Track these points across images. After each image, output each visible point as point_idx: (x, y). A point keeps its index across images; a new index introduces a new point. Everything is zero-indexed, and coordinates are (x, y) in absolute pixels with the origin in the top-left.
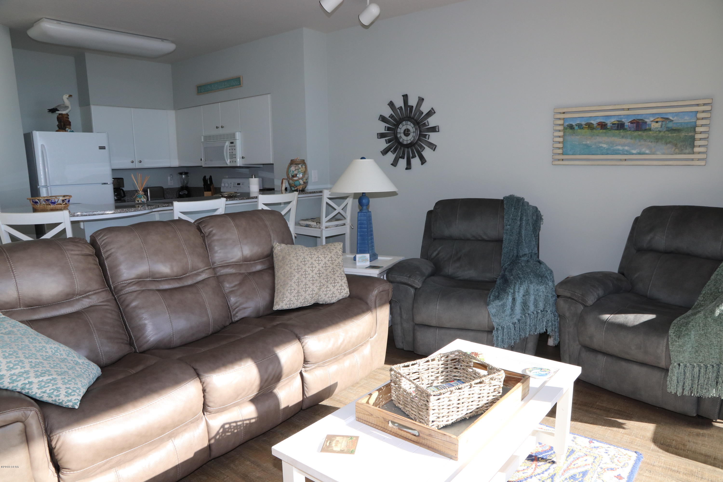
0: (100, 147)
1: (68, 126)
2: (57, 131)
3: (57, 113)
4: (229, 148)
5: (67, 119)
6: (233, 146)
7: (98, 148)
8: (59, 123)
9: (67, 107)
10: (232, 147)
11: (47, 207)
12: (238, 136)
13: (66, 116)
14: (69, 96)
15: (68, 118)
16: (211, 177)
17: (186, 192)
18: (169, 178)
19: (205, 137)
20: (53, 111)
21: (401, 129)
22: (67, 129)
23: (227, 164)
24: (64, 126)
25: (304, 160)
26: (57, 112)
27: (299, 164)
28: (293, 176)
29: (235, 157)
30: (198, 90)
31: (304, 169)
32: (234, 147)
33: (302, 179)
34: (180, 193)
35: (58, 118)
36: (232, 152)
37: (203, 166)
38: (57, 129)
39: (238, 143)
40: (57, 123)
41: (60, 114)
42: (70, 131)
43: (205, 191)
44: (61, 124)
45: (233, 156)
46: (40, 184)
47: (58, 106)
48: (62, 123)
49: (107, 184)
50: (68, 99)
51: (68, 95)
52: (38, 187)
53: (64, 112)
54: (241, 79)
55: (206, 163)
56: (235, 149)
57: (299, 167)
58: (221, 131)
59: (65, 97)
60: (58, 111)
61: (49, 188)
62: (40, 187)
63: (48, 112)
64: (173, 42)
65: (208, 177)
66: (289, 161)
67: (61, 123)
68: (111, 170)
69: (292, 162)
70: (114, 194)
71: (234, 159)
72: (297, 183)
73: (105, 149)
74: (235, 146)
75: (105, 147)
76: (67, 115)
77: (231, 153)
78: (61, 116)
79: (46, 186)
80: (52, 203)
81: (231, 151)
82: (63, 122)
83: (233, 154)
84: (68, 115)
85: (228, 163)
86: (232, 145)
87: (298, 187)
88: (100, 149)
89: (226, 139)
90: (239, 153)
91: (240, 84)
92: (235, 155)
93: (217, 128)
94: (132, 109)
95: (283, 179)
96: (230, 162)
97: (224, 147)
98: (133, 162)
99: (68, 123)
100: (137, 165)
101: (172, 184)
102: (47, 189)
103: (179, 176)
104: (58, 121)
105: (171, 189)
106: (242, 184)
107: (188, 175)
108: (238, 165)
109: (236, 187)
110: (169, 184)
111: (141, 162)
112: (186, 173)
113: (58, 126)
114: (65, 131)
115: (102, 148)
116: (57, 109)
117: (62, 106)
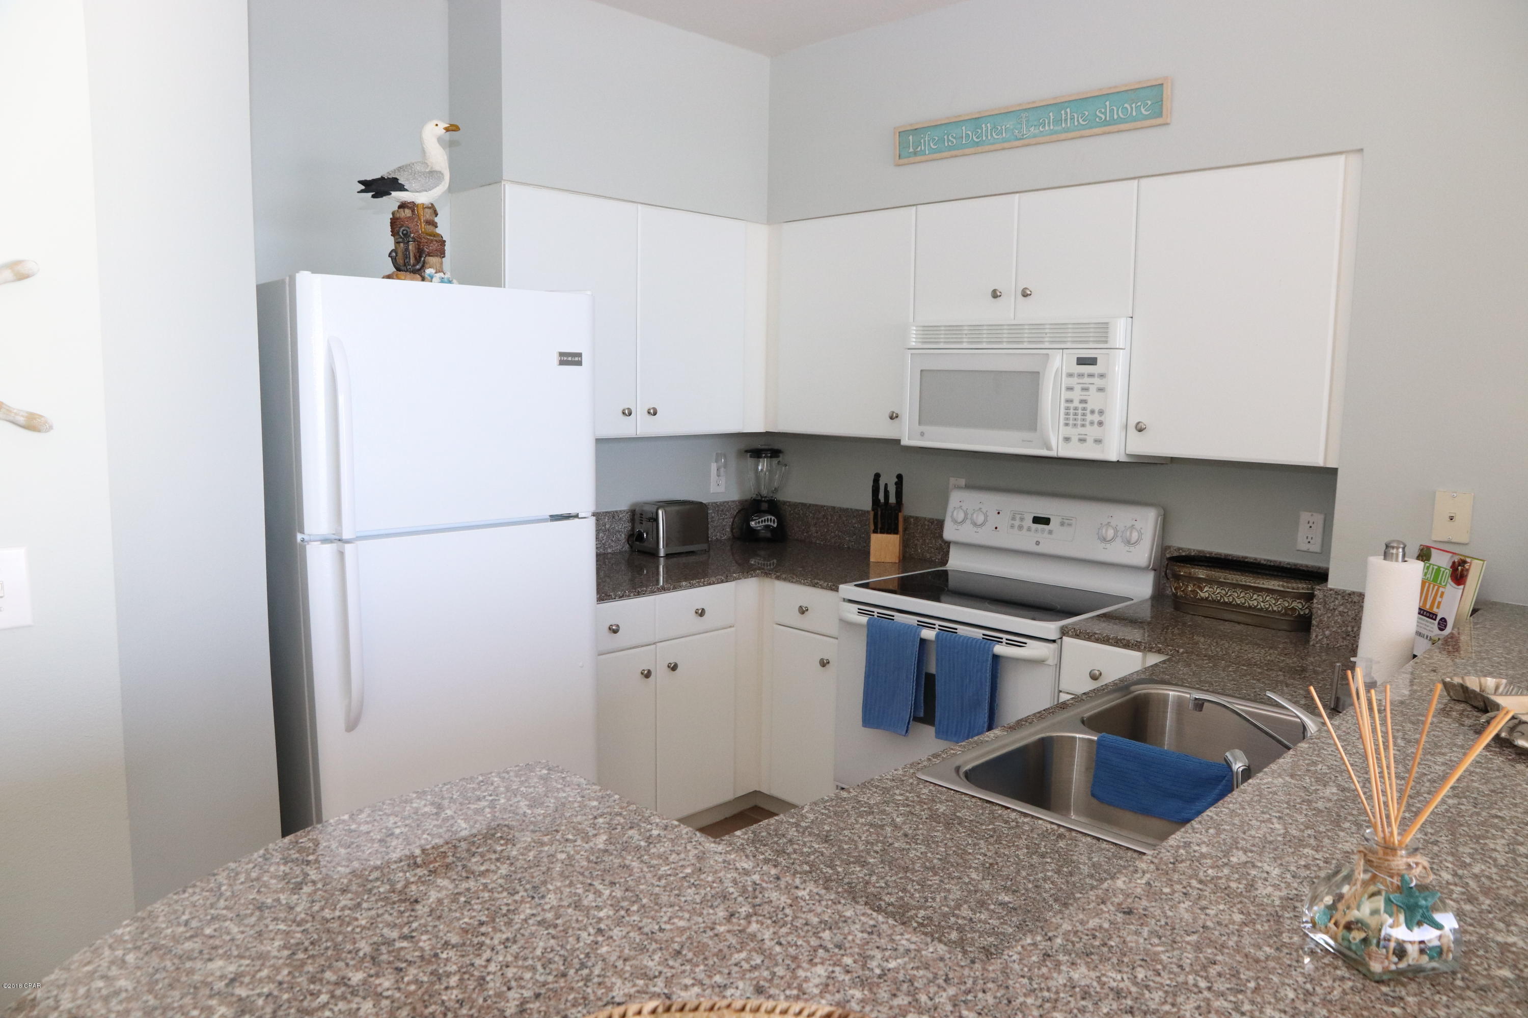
0: (561, 354)
1: (432, 260)
2: (388, 276)
3: (396, 199)
4: (1065, 382)
5: (430, 228)
6: (1091, 375)
7: (556, 359)
8: (397, 243)
9: (434, 175)
10: (1086, 380)
12: (1120, 333)
13: (428, 214)
14: (447, 130)
15: (435, 225)
16: (900, 477)
18: (714, 466)
19: (930, 332)
20: (380, 187)
22: (429, 271)
23: (1049, 448)
24: (418, 260)
26: (394, 194)
29: (1100, 424)
32: (1096, 380)
34: (753, 524)
35: (395, 222)
36: (1084, 401)
37: (905, 442)
38: (391, 269)
39: (1119, 365)
40: (389, 243)
41: (403, 206)
42: (442, 281)
43: (875, 532)
44: (407, 249)
45: (1084, 415)
46: (307, 529)
47: (400, 169)
48: (411, 246)
49: (577, 516)
50: (440, 140)
51: (442, 126)
52: (299, 537)
53: (421, 198)
55: (922, 434)
56: (1101, 390)
58: (1015, 312)
59: (433, 132)
60: (401, 188)
62: (306, 538)
63: (362, 191)
65: (888, 480)
67: (406, 244)
71: (1092, 432)
73: (579, 363)
74: (1101, 376)
75: (580, 355)
76: (433, 208)
77: (1076, 403)
78: (408, 213)
79: (335, 539)
81: (1077, 395)
82: (414, 240)
83: (1089, 406)
84: (436, 213)
85: (1057, 442)
86: (1087, 369)
88: (562, 363)
89: (1047, 345)
90: (1122, 406)
92: (1101, 412)
93: (995, 295)
94: (640, 206)
96: (1067, 439)
97: (1034, 377)
98: (630, 414)
99: (434, 246)
100: (642, 426)
101: (722, 489)
102: (341, 554)
103: (750, 462)
104: (394, 233)
105: (720, 507)
106: (1062, 524)
107: (780, 459)
108: (1114, 458)
109: (1029, 529)
110: (713, 488)
111: (655, 414)
112: (775, 453)
113: (393, 255)
114: (423, 279)
115: (570, 359)
116: (396, 180)
117: (418, 168)
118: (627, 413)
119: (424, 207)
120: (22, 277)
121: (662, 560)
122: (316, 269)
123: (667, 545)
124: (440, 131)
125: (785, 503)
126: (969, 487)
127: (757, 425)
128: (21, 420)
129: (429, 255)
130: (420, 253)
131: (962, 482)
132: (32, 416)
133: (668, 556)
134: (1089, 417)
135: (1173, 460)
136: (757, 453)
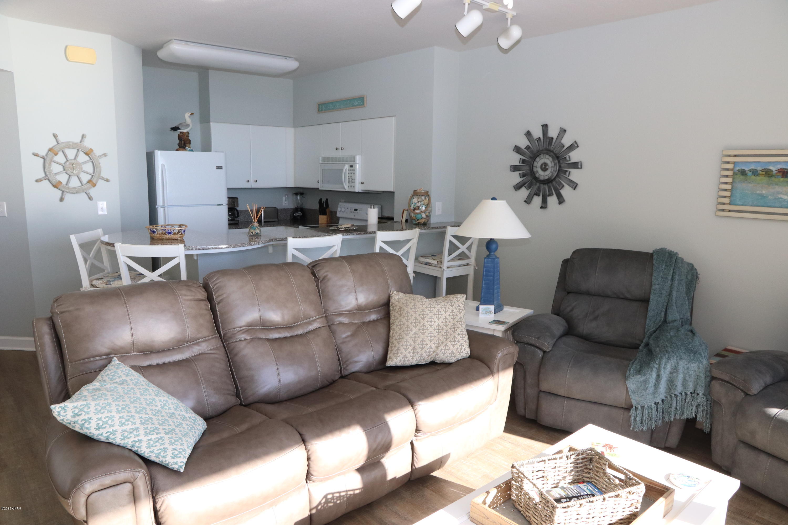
0: (217, 167)
1: (188, 145)
2: (177, 150)
4: (347, 172)
5: (187, 138)
6: (352, 170)
7: (215, 168)
8: (179, 141)
9: (188, 126)
10: (352, 171)
11: (163, 237)
12: (358, 159)
13: (187, 134)
14: (191, 114)
15: (189, 137)
16: (327, 199)
17: (300, 214)
18: (284, 198)
19: (324, 159)
20: (175, 129)
21: (537, 162)
22: (187, 148)
23: (345, 189)
24: (184, 145)
25: (428, 191)
26: (178, 130)
27: (422, 196)
28: (415, 209)
29: (354, 182)
30: (319, 107)
31: (428, 201)
32: (353, 171)
33: (424, 212)
34: (295, 215)
35: (179, 136)
36: (351, 177)
37: (320, 189)
38: (178, 147)
39: (358, 167)
40: (177, 141)
41: (181, 133)
42: (190, 151)
43: (320, 215)
44: (181, 143)
45: (351, 180)
46: (158, 205)
47: (180, 124)
48: (183, 142)
49: (222, 205)
50: (189, 117)
51: (190, 113)
52: (156, 206)
53: (185, 131)
54: (365, 99)
55: (323, 186)
56: (354, 174)
57: (422, 199)
58: (340, 153)
59: (187, 115)
60: (180, 129)
61: (166, 208)
62: (158, 207)
63: (170, 130)
64: (296, 59)
65: (324, 200)
66: (412, 192)
67: (181, 142)
68: (227, 190)
69: (416, 193)
70: (228, 214)
71: (352, 184)
72: (419, 216)
73: (222, 169)
74: (354, 170)
75: (222, 167)
76: (188, 133)
77: (350, 177)
78: (182, 134)
79: (163, 207)
80: (169, 233)
81: (350, 175)
82: (183, 140)
83: (352, 178)
84: (189, 134)
85: (346, 188)
86: (352, 168)
87: (420, 221)
88: (217, 169)
89: (345, 162)
90: (358, 178)
91: (363, 104)
92: (354, 179)
93: (337, 149)
94: (251, 126)
95: (404, 210)
96: (348, 187)
97: (342, 170)
98: (249, 182)
99: (188, 142)
100: (253, 185)
101: (287, 205)
102: (165, 209)
103: (295, 196)
104: (179, 139)
105: (285, 210)
106: (360, 210)
107: (303, 196)
108: (357, 191)
109: (353, 212)
110: (284, 204)
111: (256, 182)
112: (302, 194)
113: (179, 144)
114: (185, 150)
115: (219, 168)
116: (178, 127)
117: (184, 124)
119: (187, 133)
120: (106, 156)
121: (263, 223)
122: (159, 149)
123: (264, 218)
124: (189, 115)
125: (306, 209)
126: (345, 202)
127: (291, 185)
128: (106, 180)
129: (187, 144)
130: (185, 143)
132: (107, 179)
133: (264, 222)
134: (352, 181)
136: (296, 194)
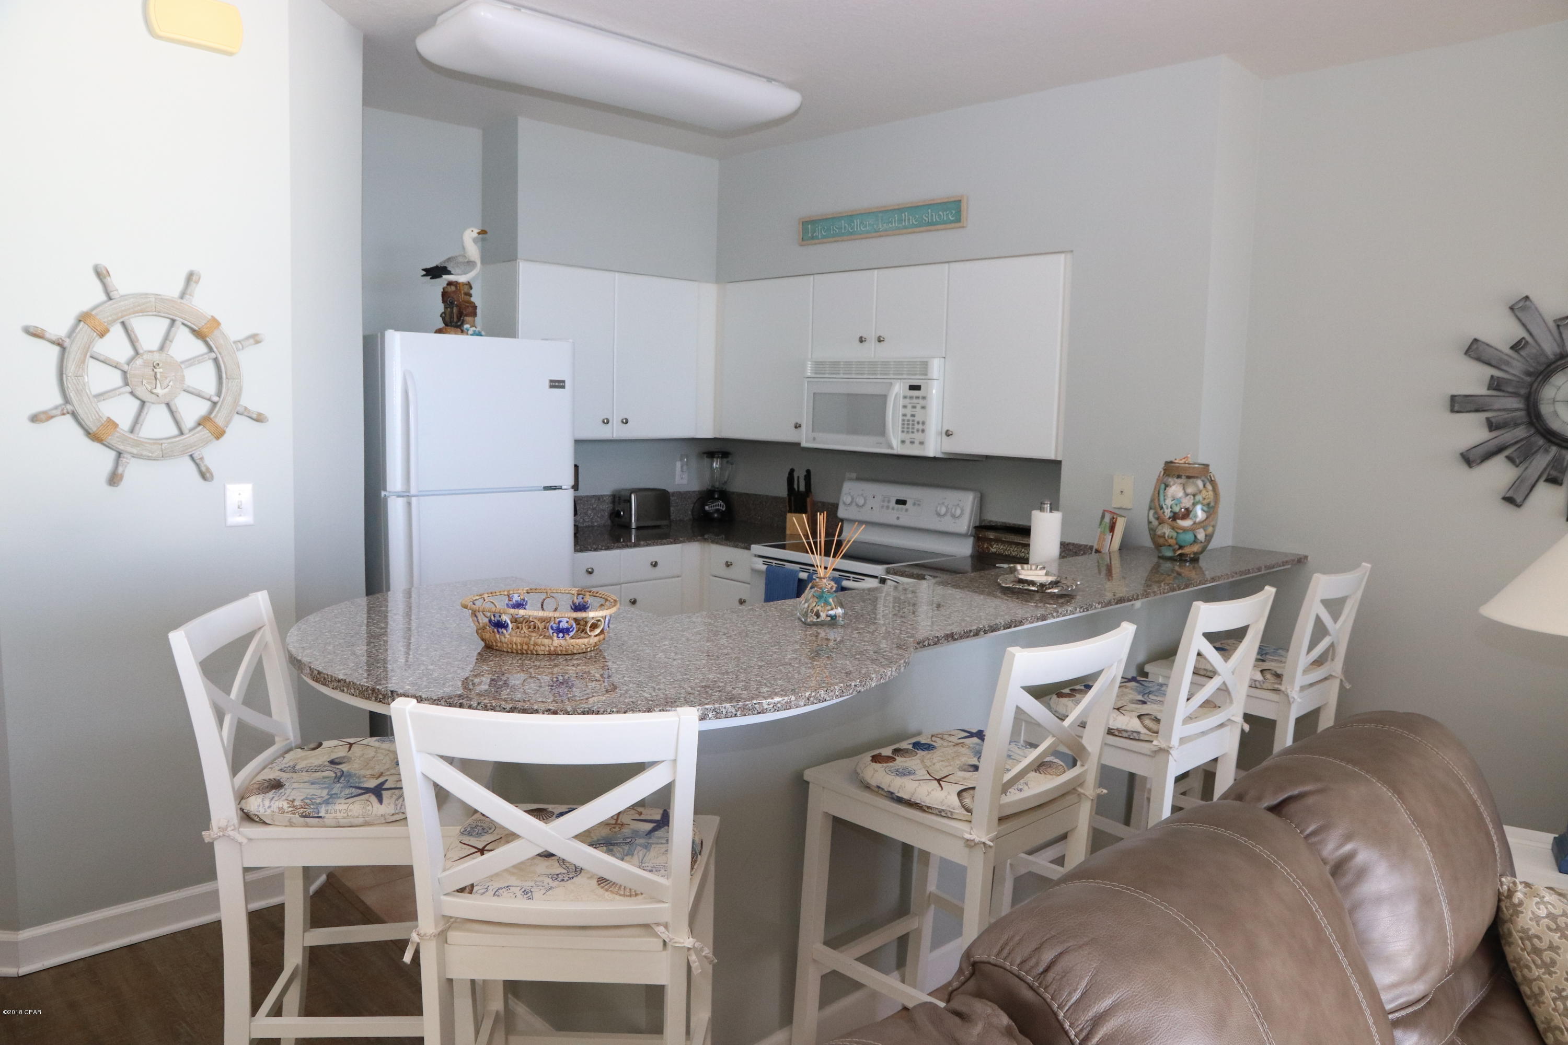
0: (551, 381)
1: (468, 319)
2: (439, 331)
3: (446, 280)
4: (902, 402)
5: (467, 298)
6: (917, 398)
7: (547, 384)
8: (446, 308)
9: (470, 264)
10: (915, 401)
11: (535, 644)
12: (936, 367)
13: (466, 289)
14: (479, 233)
15: (470, 295)
16: (808, 472)
17: (721, 505)
18: (678, 464)
19: (819, 366)
20: (435, 272)
22: (466, 326)
23: (892, 448)
24: (459, 319)
25: (1207, 465)
26: (445, 277)
28: (1175, 517)
29: (923, 431)
30: (805, 231)
31: (1211, 493)
32: (920, 401)
33: (1202, 524)
34: (707, 508)
35: (445, 294)
36: (913, 416)
37: (804, 444)
38: (442, 325)
39: (934, 391)
40: (440, 308)
41: (450, 284)
42: (475, 334)
43: (790, 512)
44: (452, 312)
45: (913, 425)
46: (389, 488)
47: (449, 260)
48: (455, 310)
49: (560, 488)
50: (475, 241)
51: (476, 231)
52: (383, 493)
53: (462, 279)
54: (964, 205)
55: (814, 439)
56: (923, 407)
57: (1197, 486)
58: (871, 352)
59: (470, 235)
60: (449, 273)
61: (414, 500)
62: (387, 494)
63: (424, 276)
65: (800, 474)
66: (1160, 467)
67: (452, 309)
69: (1171, 470)
71: (918, 436)
72: (1189, 537)
73: (563, 387)
74: (924, 398)
75: (563, 382)
76: (469, 285)
77: (909, 417)
78: (453, 288)
79: (406, 495)
80: (559, 630)
81: (909, 411)
82: (457, 306)
83: (916, 419)
84: (471, 288)
85: (896, 444)
86: (915, 393)
87: (1187, 550)
88: (551, 387)
89: (892, 376)
90: (934, 421)
91: (958, 220)
92: (923, 423)
93: (862, 340)
94: (617, 274)
96: (903, 442)
97: (884, 398)
98: (608, 422)
99: (470, 310)
100: (616, 431)
101: (685, 481)
102: (409, 504)
103: (706, 461)
104: (444, 301)
105: (682, 495)
106: (914, 504)
107: (729, 459)
108: (931, 455)
109: (893, 509)
110: (678, 480)
111: (627, 422)
112: (725, 455)
113: (443, 316)
114: (462, 331)
115: (557, 384)
116: (445, 268)
117: (461, 259)
118: (606, 422)
119: (463, 284)
120: (257, 342)
121: (633, 532)
122: (398, 329)
123: (637, 520)
124: (475, 234)
125: (733, 493)
127: (707, 432)
128: (254, 416)
129: (467, 315)
130: (461, 315)
131: (854, 475)
132: (260, 414)
133: (638, 528)
134: (916, 427)
135: (987, 457)
136: (711, 455)
